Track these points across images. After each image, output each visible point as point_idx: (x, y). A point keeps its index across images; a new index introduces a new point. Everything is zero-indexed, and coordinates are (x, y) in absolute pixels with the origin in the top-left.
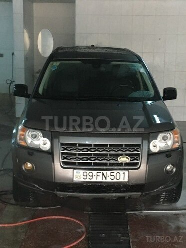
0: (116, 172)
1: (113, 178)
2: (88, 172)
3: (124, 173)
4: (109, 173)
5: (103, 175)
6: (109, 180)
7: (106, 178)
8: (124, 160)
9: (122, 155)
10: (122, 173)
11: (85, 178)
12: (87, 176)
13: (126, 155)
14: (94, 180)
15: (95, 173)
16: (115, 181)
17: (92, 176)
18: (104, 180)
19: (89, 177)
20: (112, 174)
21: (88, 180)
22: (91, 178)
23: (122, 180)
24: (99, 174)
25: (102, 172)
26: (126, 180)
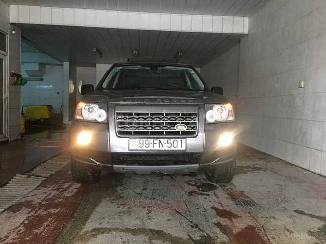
0: (173, 140)
1: (170, 145)
2: (144, 140)
3: (181, 141)
4: (166, 140)
5: (160, 142)
6: (166, 148)
7: (163, 146)
8: (181, 128)
9: (179, 123)
10: (179, 140)
11: (142, 146)
12: (143, 144)
13: (182, 123)
14: (151, 148)
15: (151, 140)
16: (172, 148)
17: (149, 144)
18: (161, 148)
19: (145, 145)
20: (169, 142)
21: (144, 148)
22: (147, 146)
23: (179, 148)
24: (155, 142)
25: (158, 139)
26: (184, 148)
